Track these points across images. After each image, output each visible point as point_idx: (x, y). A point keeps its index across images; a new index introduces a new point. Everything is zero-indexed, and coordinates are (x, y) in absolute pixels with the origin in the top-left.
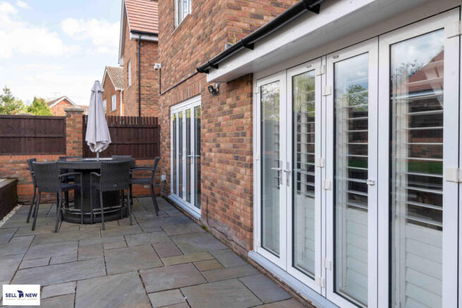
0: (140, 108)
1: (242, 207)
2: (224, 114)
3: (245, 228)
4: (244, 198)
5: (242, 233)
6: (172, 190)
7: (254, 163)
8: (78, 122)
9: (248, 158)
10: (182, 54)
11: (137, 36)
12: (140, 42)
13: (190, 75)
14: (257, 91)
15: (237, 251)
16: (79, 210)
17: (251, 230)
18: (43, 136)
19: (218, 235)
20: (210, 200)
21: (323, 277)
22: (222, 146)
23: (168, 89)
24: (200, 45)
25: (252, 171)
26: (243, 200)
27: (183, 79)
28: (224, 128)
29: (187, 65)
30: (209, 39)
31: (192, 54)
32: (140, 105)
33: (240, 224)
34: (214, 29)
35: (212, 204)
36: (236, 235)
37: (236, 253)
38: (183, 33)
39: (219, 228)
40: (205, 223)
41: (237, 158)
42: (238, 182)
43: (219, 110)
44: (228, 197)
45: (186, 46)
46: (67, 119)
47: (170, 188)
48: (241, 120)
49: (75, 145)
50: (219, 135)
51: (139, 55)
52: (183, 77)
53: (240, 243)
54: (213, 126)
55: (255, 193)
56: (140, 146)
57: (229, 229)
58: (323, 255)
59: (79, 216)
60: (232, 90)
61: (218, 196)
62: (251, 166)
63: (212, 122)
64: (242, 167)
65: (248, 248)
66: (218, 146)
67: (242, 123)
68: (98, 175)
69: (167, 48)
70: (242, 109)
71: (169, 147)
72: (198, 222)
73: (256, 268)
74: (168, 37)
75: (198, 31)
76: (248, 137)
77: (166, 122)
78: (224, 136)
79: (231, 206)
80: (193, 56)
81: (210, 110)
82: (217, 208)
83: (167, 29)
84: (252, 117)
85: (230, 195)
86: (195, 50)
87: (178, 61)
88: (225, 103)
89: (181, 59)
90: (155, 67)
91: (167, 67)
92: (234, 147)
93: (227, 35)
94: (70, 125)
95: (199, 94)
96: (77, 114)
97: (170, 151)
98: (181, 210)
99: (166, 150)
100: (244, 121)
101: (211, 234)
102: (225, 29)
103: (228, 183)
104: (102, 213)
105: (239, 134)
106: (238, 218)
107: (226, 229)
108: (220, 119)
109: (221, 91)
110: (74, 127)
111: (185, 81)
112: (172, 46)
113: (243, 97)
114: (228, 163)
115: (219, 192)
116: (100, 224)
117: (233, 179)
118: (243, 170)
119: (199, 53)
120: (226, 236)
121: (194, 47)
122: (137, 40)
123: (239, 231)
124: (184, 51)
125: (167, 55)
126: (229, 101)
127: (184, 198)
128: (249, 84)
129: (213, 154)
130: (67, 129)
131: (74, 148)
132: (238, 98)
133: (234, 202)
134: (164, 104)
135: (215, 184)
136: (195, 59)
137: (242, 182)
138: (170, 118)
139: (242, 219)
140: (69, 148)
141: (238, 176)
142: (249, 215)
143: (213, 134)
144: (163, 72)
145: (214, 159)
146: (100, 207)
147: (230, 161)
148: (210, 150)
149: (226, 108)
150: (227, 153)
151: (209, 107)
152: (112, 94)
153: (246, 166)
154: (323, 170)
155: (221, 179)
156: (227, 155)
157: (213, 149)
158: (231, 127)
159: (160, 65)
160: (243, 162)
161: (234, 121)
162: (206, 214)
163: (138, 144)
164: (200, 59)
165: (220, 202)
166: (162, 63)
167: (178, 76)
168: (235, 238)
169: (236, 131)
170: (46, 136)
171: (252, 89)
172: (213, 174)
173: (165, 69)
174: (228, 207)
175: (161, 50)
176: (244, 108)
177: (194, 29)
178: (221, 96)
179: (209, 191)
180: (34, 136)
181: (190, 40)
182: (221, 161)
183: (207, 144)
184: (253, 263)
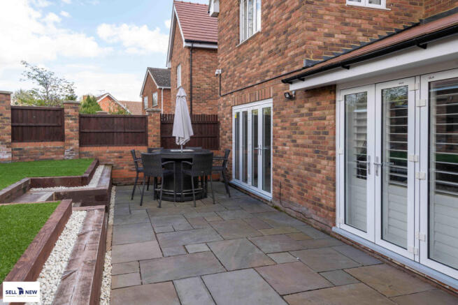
0: (191, 105)
1: (323, 191)
2: (302, 115)
3: (327, 208)
4: (325, 184)
5: (324, 212)
6: (234, 176)
7: (337, 157)
8: (157, 120)
9: (331, 152)
10: (248, 63)
11: (190, 45)
12: (192, 49)
13: (258, 82)
14: (341, 99)
15: (317, 227)
16: (172, 191)
17: (334, 210)
18: (130, 131)
19: (294, 214)
20: (283, 185)
21: (417, 247)
22: (299, 141)
23: (230, 91)
24: (272, 58)
25: (335, 163)
26: (324, 186)
27: (250, 85)
28: (301, 127)
29: (255, 73)
30: (283, 54)
31: (261, 64)
32: (191, 103)
33: (321, 205)
34: (289, 46)
35: (286, 189)
36: (316, 214)
37: (316, 229)
38: (251, 46)
39: (295, 208)
40: (277, 204)
41: (317, 152)
42: (319, 172)
43: (295, 112)
44: (306, 183)
45: (253, 58)
46: (149, 117)
47: (231, 174)
48: (322, 121)
49: (155, 138)
50: (295, 133)
51: (191, 61)
52: (249, 82)
53: (321, 221)
54: (287, 125)
55: (337, 180)
56: (203, 139)
57: (308, 209)
58: (417, 230)
59: (172, 196)
60: (311, 97)
61: (293, 182)
62: (334, 159)
63: (286, 121)
64: (324, 159)
65: (331, 224)
66: (294, 141)
67: (324, 124)
68: (190, 163)
69: (229, 58)
70: (324, 113)
71: (231, 140)
72: (269, 203)
73: (341, 240)
74: (231, 48)
75: (269, 45)
76: (331, 135)
77: (227, 119)
78: (302, 133)
79: (309, 191)
80: (262, 67)
81: (284, 112)
82: (292, 191)
83: (229, 42)
84: (335, 120)
85: (309, 182)
86: (265, 62)
87: (243, 69)
88: (303, 107)
89: (247, 68)
90: (216, 73)
91: (229, 74)
92: (314, 142)
93: (305, 52)
94: (151, 123)
95: (270, 98)
96: (156, 113)
97: (232, 143)
98: (247, 193)
99: (227, 142)
100: (326, 122)
101: (285, 212)
102: (303, 47)
103: (306, 172)
104: (194, 193)
105: (320, 132)
106: (319, 200)
107: (305, 209)
108: (297, 119)
109: (298, 97)
110: (154, 124)
111: (253, 86)
112: (236, 56)
113: (325, 103)
114: (307, 156)
115: (295, 179)
116: (192, 203)
117: (312, 168)
118: (324, 162)
119: (271, 64)
120: (304, 215)
121: (264, 59)
122: (189, 48)
123: (320, 211)
124: (251, 62)
125: (229, 63)
126: (308, 105)
127: (250, 183)
128: (332, 93)
129: (287, 148)
130: (149, 125)
131: (154, 141)
132: (318, 104)
133: (314, 188)
134: (225, 104)
135: (290, 173)
136: (266, 69)
137: (323, 171)
138: (232, 116)
139: (323, 202)
140: (150, 141)
141: (319, 167)
142: (332, 198)
143: (287, 132)
144: (223, 77)
145: (288, 153)
146: (191, 188)
147: (309, 154)
148: (285, 145)
149: (304, 111)
150: (305, 147)
151: (283, 109)
152: (154, 92)
153: (329, 159)
154: (417, 164)
155: (298, 168)
156: (305, 149)
157: (288, 144)
158: (311, 127)
159: (220, 71)
160: (325, 156)
161: (314, 122)
162: (278, 196)
163: (202, 137)
164: (272, 70)
165: (296, 187)
166: (222, 69)
167: (243, 82)
168: (314, 217)
169: (316, 130)
170: (133, 131)
171: (335, 97)
172: (287, 164)
173: (226, 75)
174: (306, 191)
175: (221, 58)
176: (327, 112)
177: (264, 44)
178: (298, 101)
179: (283, 178)
180: (123, 131)
181: (259, 52)
182: (297, 154)
183: (280, 139)
184: (337, 236)
